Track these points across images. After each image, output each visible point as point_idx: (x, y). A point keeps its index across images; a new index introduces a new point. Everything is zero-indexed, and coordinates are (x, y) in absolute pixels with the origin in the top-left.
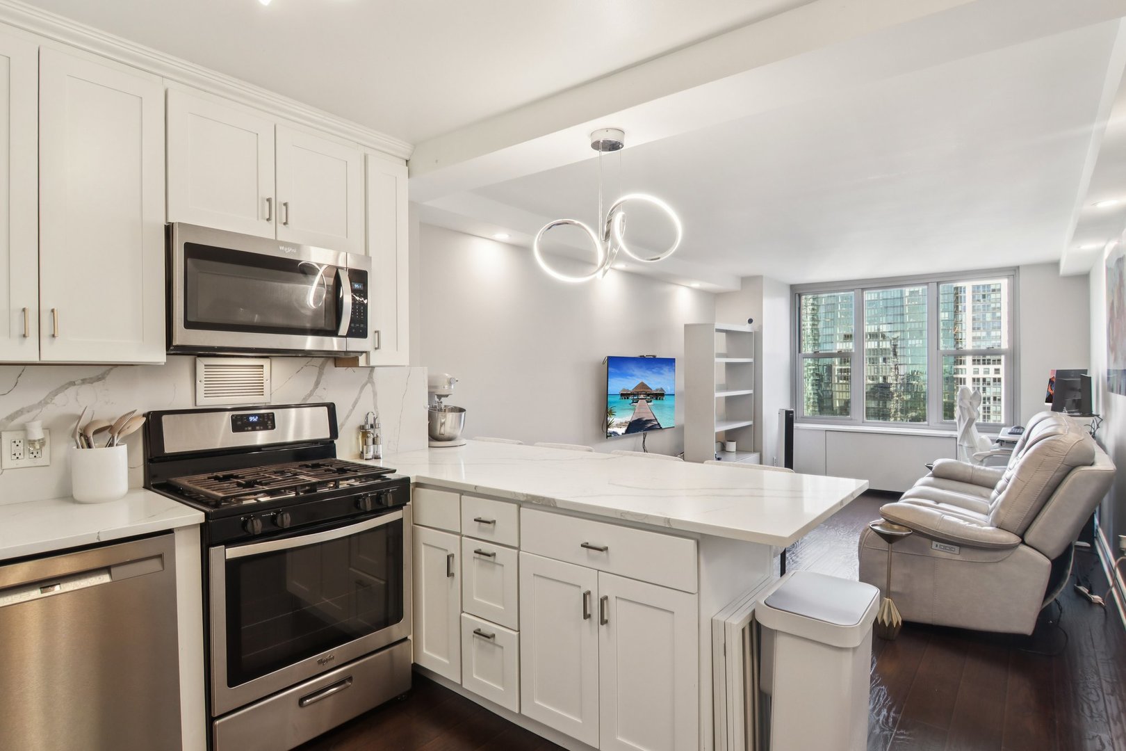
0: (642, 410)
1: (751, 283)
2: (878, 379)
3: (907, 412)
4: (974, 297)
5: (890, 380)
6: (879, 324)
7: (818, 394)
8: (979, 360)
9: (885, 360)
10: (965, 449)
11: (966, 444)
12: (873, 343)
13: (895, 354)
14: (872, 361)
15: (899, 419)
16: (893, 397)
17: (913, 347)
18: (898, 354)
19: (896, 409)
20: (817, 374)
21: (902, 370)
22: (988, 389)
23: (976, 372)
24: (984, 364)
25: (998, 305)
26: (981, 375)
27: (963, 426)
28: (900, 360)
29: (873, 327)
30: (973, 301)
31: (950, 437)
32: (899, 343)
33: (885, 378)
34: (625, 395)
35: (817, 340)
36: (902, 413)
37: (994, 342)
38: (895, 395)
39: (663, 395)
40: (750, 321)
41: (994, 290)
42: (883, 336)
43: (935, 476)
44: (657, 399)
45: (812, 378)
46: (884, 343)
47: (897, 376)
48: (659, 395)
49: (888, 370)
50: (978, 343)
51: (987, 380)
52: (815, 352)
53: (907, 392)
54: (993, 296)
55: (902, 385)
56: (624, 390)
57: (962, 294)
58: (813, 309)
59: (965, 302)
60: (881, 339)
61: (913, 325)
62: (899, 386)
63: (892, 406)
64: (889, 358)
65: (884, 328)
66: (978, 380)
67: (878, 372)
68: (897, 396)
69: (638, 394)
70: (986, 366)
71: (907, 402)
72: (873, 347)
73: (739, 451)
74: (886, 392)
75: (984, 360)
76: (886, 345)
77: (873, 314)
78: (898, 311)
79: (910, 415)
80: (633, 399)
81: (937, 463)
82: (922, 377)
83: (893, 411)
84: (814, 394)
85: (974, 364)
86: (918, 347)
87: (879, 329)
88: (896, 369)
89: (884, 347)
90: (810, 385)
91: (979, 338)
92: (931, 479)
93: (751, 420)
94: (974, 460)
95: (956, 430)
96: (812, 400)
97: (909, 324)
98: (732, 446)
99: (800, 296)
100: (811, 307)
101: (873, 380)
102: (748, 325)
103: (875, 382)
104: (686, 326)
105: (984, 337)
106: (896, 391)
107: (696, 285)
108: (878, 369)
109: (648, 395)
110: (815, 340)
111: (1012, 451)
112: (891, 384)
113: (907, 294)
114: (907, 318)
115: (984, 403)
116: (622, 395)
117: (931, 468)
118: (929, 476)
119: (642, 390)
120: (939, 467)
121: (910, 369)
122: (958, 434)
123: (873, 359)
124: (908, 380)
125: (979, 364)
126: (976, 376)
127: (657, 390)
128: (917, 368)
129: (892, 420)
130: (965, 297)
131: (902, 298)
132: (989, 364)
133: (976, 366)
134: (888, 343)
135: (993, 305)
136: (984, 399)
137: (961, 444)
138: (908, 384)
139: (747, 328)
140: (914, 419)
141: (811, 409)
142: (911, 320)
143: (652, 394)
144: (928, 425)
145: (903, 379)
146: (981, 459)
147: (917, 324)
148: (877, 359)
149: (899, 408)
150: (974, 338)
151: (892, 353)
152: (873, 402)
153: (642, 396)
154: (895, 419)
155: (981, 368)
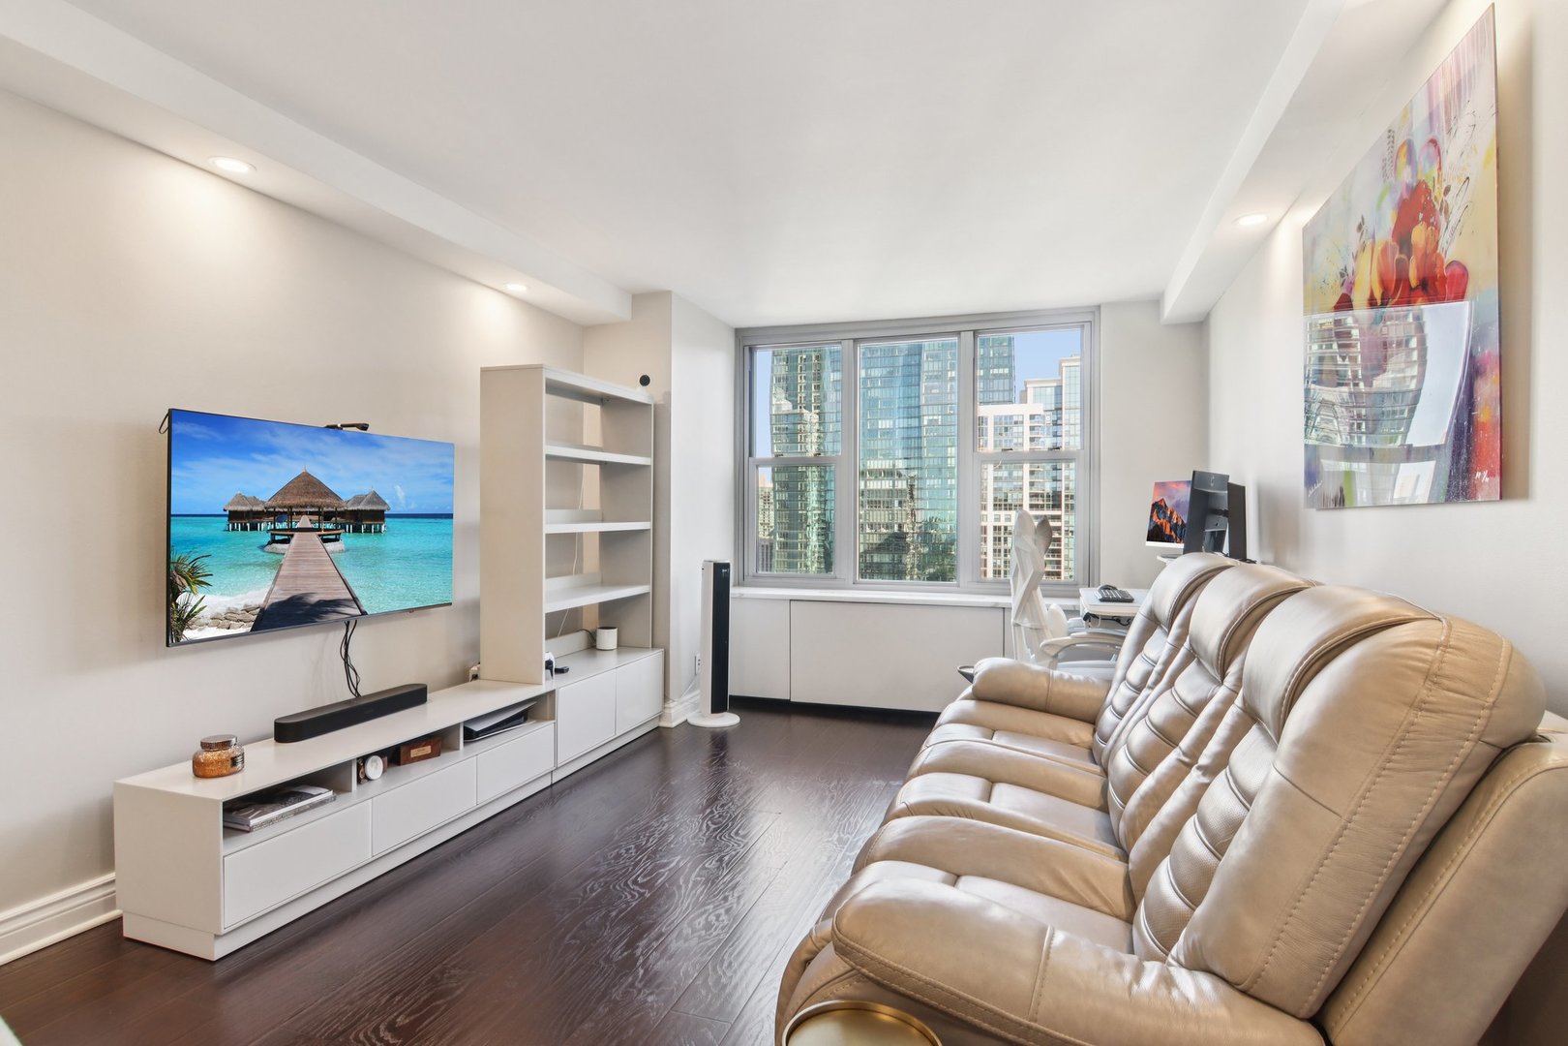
0: (303, 569)
1: (649, 302)
2: (892, 527)
3: (924, 568)
4: (995, 429)
5: (905, 529)
6: (894, 459)
7: (824, 546)
8: (1000, 505)
9: (900, 503)
10: (1023, 631)
11: (1026, 623)
12: (887, 482)
13: (912, 497)
14: (886, 505)
15: (915, 577)
16: (909, 550)
17: (931, 488)
18: (915, 497)
19: (913, 564)
20: (823, 521)
21: (920, 517)
22: (1009, 540)
23: (997, 519)
24: (1006, 509)
25: (1020, 440)
26: (1002, 523)
27: (1022, 588)
28: (918, 504)
29: (888, 461)
30: (995, 434)
31: (994, 607)
32: (916, 483)
33: (900, 526)
34: (243, 518)
35: (824, 477)
36: (919, 569)
37: (1015, 483)
38: (912, 547)
39: (379, 516)
40: (645, 381)
41: (1016, 423)
42: (900, 475)
43: (978, 697)
44: (357, 530)
45: (817, 525)
46: (900, 482)
47: (913, 523)
48: (366, 518)
49: (904, 517)
50: (1000, 484)
51: (1009, 529)
52: (777, 456)
53: (925, 543)
54: (1015, 429)
55: (919, 534)
56: (240, 499)
57: (984, 426)
58: (819, 437)
59: (986, 435)
60: (896, 477)
61: (931, 460)
62: (915, 535)
63: (908, 560)
64: (905, 502)
65: (901, 464)
66: (1000, 528)
67: (893, 519)
68: (914, 549)
69: (290, 514)
70: (1008, 512)
71: (924, 555)
72: (887, 487)
73: (622, 646)
74: (901, 543)
75: (1005, 505)
76: (902, 485)
77: (888, 446)
78: (914, 443)
79: (927, 571)
80: (274, 532)
81: (982, 666)
82: (940, 526)
83: (909, 567)
84: (819, 546)
85: (995, 509)
86: (938, 489)
87: (894, 466)
88: (913, 515)
89: (900, 487)
90: (814, 534)
91: (1001, 478)
92: (971, 704)
93: (646, 583)
94: (1041, 654)
95: (1010, 595)
96: (817, 555)
97: (927, 460)
98: (608, 638)
99: (752, 350)
100: (817, 434)
101: (887, 528)
102: (640, 388)
103: (889, 531)
104: (485, 371)
105: (1006, 478)
106: (912, 542)
107: (518, 288)
108: (893, 514)
109: (328, 517)
110: (821, 476)
111: (1123, 638)
112: (907, 533)
113: (925, 423)
114: (925, 452)
115: (1006, 556)
116: (234, 516)
117: (970, 677)
118: (966, 698)
119: (304, 500)
120: (988, 676)
121: (930, 514)
122: (1013, 601)
123: (888, 502)
124: (926, 529)
125: (1000, 509)
126: (997, 524)
127: (358, 499)
128: (934, 514)
129: (908, 577)
130: (986, 429)
131: (920, 427)
132: (1010, 509)
133: (997, 512)
134: (905, 482)
135: (1015, 441)
136: (1006, 551)
137: (1017, 622)
138: (926, 533)
139: (639, 394)
140: (932, 578)
141: (816, 565)
142: (930, 455)
143: (342, 514)
144: (959, 586)
145: (920, 528)
146: (1053, 654)
147: (936, 460)
148: (892, 502)
149: (916, 563)
150: (996, 479)
151: (908, 496)
152: (887, 556)
153: (304, 521)
154: (912, 578)
155: (1003, 513)
